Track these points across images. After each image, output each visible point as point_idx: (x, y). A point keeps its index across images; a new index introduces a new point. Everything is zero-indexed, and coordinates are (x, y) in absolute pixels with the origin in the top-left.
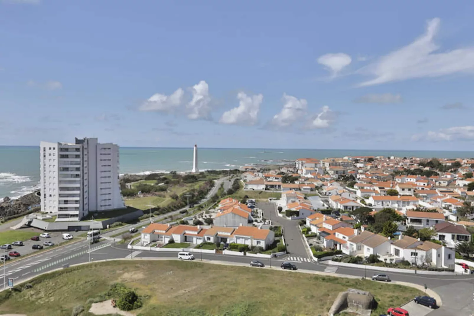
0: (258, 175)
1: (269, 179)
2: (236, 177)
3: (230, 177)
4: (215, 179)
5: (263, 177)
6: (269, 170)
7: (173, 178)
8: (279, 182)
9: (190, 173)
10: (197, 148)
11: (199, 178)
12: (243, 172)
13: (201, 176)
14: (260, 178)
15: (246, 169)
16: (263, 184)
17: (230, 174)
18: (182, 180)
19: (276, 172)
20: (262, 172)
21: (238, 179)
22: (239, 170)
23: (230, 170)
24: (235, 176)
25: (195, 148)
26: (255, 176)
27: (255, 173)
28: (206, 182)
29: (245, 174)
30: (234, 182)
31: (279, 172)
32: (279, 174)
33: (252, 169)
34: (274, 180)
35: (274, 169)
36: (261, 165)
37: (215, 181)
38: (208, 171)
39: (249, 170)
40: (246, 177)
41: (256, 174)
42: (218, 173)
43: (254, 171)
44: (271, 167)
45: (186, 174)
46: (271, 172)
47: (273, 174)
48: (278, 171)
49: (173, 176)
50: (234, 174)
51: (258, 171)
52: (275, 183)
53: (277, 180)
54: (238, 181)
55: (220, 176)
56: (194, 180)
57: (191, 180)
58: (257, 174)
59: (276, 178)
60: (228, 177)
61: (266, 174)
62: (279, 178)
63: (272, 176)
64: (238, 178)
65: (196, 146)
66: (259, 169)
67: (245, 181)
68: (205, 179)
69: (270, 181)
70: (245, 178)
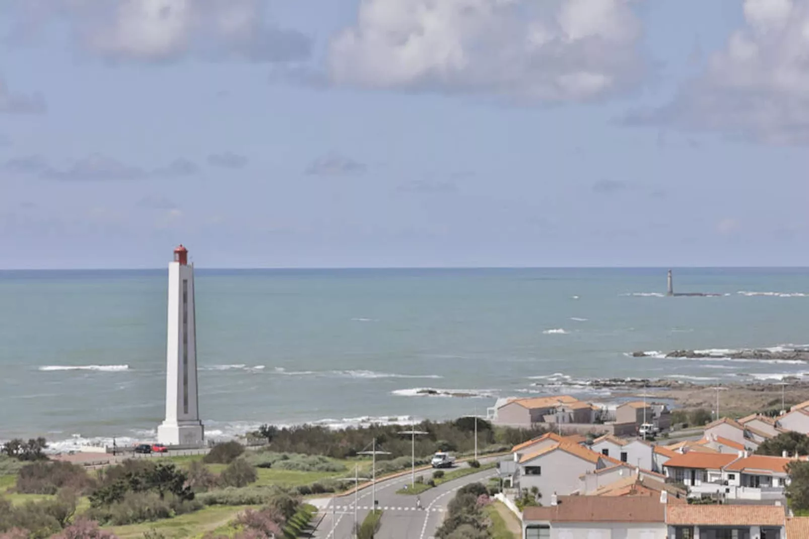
0: (624, 456)
1: (699, 489)
2: (464, 473)
3: (428, 473)
4: (319, 490)
5: (655, 470)
6: (703, 419)
7: (23, 489)
8: (769, 503)
9: (147, 449)
10: (194, 273)
11: (210, 482)
12: (516, 437)
13: (216, 469)
14: (632, 479)
15: (538, 415)
16: (656, 520)
17: (424, 452)
18: (84, 504)
19: (747, 435)
20: (650, 438)
21: (478, 490)
22: (484, 426)
23: (426, 426)
24: (463, 464)
25: (174, 268)
26: (600, 465)
27: (598, 448)
28: (255, 509)
29: (529, 452)
30: (454, 507)
31: (773, 433)
32: (770, 448)
33: (583, 416)
34: (738, 492)
35: (734, 416)
36: (646, 385)
37: (318, 502)
38: (269, 434)
39: (561, 426)
40: (536, 471)
41: (605, 452)
42: (345, 444)
43: (599, 428)
44: (716, 401)
45: (116, 460)
46: (711, 435)
47: (727, 450)
48: (765, 429)
49: (25, 473)
50: (450, 456)
51: (627, 431)
52: (738, 510)
53: (753, 494)
54: (480, 499)
55: (357, 466)
56: (170, 496)
57: (151, 498)
58: (615, 452)
59: (751, 481)
60: (411, 476)
61: (680, 447)
62: (769, 479)
63: (721, 461)
64: (482, 478)
65: (182, 256)
66: (631, 418)
67: (527, 500)
68: (249, 491)
69: (707, 500)
70: (527, 482)
